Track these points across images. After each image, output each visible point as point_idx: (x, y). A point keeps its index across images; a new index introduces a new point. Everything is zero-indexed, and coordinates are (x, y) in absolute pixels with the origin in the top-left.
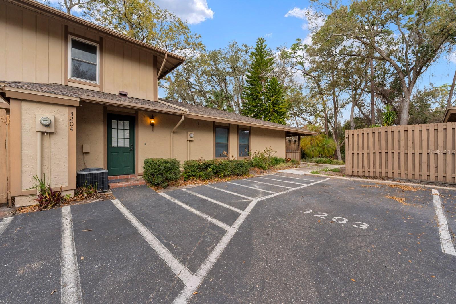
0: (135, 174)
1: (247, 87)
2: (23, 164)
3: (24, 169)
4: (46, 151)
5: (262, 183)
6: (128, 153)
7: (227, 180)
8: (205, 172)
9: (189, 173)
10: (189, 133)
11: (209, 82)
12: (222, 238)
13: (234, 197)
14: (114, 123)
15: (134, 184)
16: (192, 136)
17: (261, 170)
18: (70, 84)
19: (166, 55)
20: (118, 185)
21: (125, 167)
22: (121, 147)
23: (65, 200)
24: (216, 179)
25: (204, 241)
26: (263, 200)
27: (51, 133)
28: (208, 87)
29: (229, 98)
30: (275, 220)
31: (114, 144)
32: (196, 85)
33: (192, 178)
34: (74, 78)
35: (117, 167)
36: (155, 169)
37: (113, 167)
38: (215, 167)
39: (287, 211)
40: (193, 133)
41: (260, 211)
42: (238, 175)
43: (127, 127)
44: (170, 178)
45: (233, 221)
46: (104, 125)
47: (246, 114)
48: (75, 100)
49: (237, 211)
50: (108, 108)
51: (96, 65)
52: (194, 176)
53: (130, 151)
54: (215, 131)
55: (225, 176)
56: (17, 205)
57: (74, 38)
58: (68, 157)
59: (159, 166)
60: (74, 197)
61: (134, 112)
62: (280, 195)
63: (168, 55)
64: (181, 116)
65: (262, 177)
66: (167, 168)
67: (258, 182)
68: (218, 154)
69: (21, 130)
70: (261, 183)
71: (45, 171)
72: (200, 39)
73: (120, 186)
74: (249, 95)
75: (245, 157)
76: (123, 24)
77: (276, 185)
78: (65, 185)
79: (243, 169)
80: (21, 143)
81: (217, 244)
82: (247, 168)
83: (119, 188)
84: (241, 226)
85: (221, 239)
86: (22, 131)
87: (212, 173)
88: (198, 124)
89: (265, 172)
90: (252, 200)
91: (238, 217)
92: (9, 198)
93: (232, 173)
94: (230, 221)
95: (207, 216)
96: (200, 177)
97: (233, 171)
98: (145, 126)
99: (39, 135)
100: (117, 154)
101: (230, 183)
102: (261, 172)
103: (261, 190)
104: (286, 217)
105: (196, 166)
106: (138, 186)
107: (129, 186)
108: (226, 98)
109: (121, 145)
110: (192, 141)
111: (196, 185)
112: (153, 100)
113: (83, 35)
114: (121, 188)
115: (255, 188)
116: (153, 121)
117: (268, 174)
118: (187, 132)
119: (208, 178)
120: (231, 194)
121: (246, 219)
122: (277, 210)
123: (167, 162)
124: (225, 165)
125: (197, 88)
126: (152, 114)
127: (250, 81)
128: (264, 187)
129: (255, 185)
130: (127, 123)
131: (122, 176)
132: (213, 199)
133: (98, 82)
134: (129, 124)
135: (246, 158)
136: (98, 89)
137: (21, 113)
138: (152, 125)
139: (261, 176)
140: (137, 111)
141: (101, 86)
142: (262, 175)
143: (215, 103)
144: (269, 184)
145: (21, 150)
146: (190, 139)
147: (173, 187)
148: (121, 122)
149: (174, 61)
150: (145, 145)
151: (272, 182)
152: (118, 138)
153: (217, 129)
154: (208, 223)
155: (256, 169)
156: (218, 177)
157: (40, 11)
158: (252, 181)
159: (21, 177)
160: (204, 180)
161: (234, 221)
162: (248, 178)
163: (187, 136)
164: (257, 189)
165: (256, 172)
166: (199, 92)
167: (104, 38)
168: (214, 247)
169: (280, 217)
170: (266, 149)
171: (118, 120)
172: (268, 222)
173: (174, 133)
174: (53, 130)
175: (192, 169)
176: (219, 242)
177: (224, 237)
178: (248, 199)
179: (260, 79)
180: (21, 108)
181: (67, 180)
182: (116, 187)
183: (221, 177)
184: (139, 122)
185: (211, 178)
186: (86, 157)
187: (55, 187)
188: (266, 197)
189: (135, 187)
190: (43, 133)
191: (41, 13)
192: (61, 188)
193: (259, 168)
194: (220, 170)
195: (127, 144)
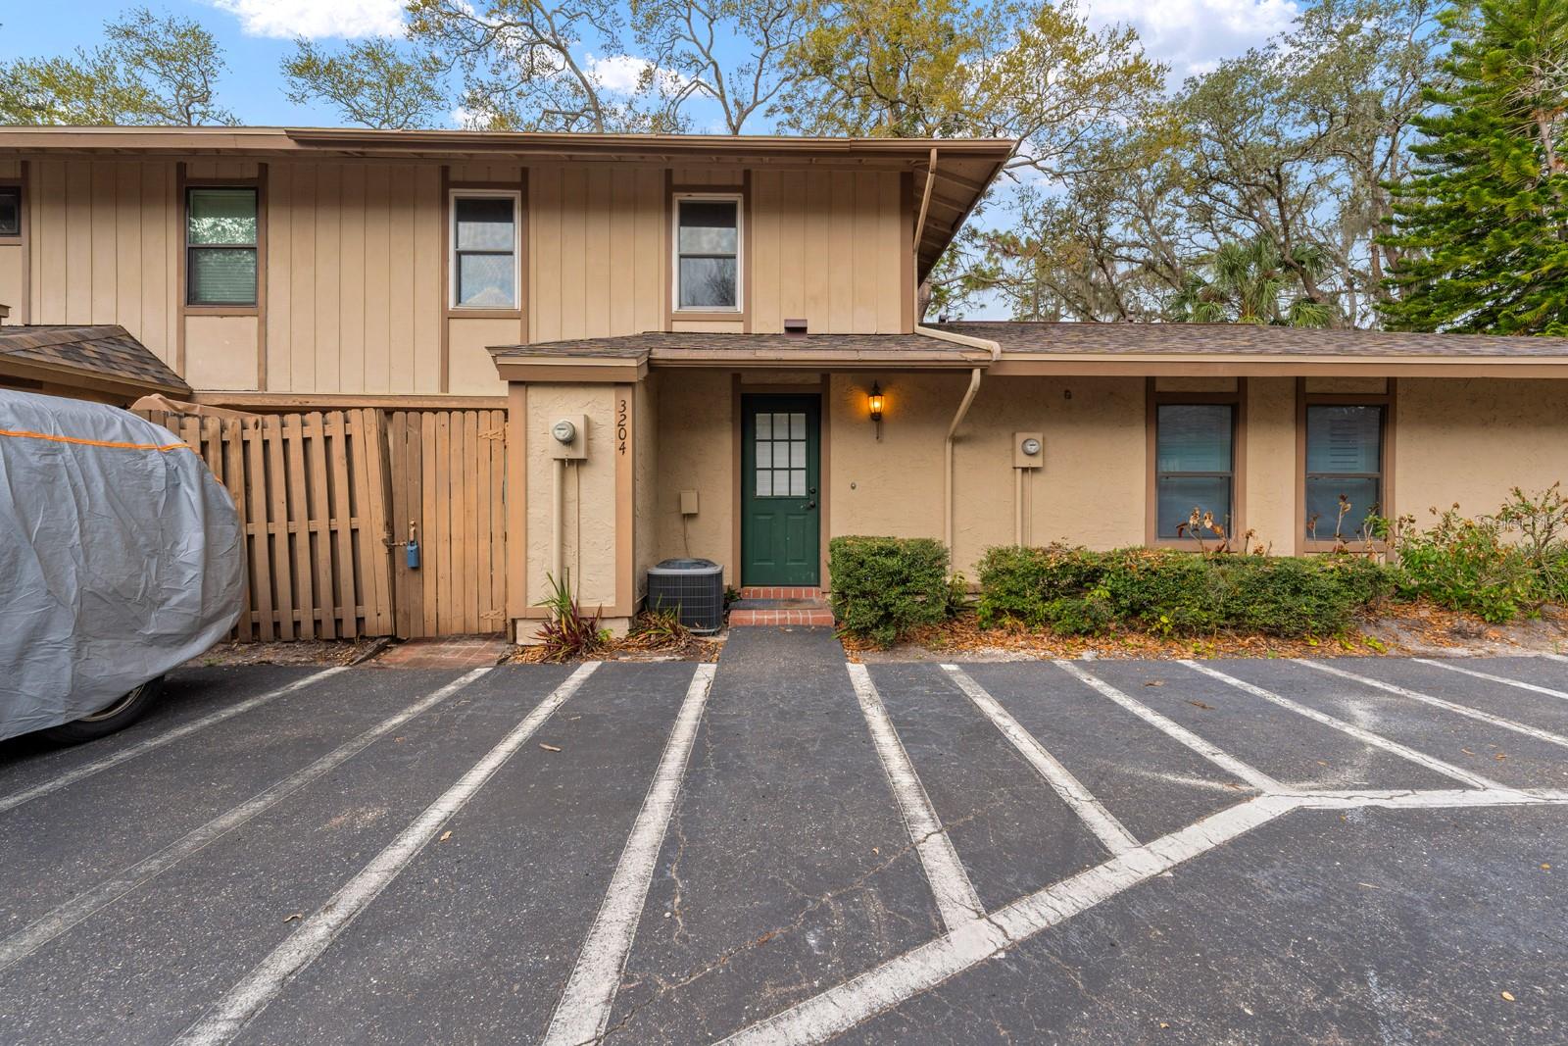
0: (819, 586)
1: (1423, 184)
2: (531, 541)
3: (532, 553)
4: (572, 508)
5: (1425, 699)
6: (802, 517)
7: (1191, 650)
8: (1073, 603)
9: (999, 599)
10: (1020, 437)
11: (1204, 216)
12: (881, 961)
13: (1152, 749)
14: (762, 419)
15: (797, 620)
16: (1032, 449)
17: (1463, 620)
18: (678, 327)
19: (934, 154)
20: (753, 616)
21: (792, 561)
22: (781, 498)
23: (602, 644)
24: (1133, 640)
25: (794, 942)
26: (1341, 812)
27: (580, 463)
28: (1194, 242)
29: (1302, 265)
30: (1329, 989)
31: (763, 489)
32: (1136, 244)
33: (1008, 623)
34: (687, 309)
35: (770, 560)
36: (848, 576)
37: (760, 560)
38: (1120, 584)
39: (1510, 952)
40: (1039, 436)
41: (1261, 879)
42: (1273, 632)
43: (800, 433)
44: (904, 613)
45: (1031, 883)
46: (734, 431)
47: (1420, 323)
48: (630, 365)
49: (1101, 835)
50: (746, 379)
51: (734, 257)
52: (1019, 614)
53: (808, 509)
54: (1153, 420)
55: (1183, 630)
56: (520, 642)
57: (684, 197)
58: (614, 525)
59: (862, 564)
60: (628, 637)
61: (816, 379)
62: (1524, 808)
63: (941, 154)
64: (970, 371)
65: (1460, 660)
66: (890, 574)
67: (1394, 689)
68: (1168, 524)
69: (526, 457)
70: (1413, 695)
71: (571, 561)
72: (1134, 48)
73: (757, 620)
74: (1432, 221)
75: (1338, 543)
76: (875, 115)
77: (1537, 733)
78: (609, 602)
79: (1305, 605)
80: (526, 490)
81: (834, 984)
82: (1334, 600)
83: (755, 627)
84: (1045, 934)
85: (870, 967)
86: (529, 459)
87: (1107, 611)
88: (1068, 395)
89: (1491, 632)
90: (1259, 794)
91: (1073, 873)
92: (509, 621)
93: (1233, 621)
94: (1010, 880)
95: (923, 814)
96: (1046, 621)
97: (1235, 608)
98: (852, 422)
99: (556, 466)
100: (769, 518)
101: (1193, 671)
102: (1460, 634)
103: (1379, 741)
104: (1463, 1001)
105: (1024, 576)
106: (809, 627)
107: (783, 624)
108: (1288, 267)
109: (781, 490)
110: (1035, 470)
111: (1023, 652)
112: (898, 331)
113: (703, 182)
114: (758, 627)
115: (1337, 724)
116: (876, 404)
117: (1517, 652)
118: (1014, 435)
119: (1088, 629)
120: (1151, 726)
121: (1115, 897)
122: (1408, 918)
123: (892, 553)
124: (1183, 577)
125: (1138, 254)
126: (875, 379)
127: (1434, 149)
128: (1417, 726)
129: (1357, 707)
130: (799, 419)
131: (782, 589)
132: (1036, 733)
133: (740, 307)
134: (804, 421)
135: (1346, 547)
136: (738, 328)
137: (526, 415)
138: (876, 417)
139: (1445, 658)
140: (826, 373)
141: (745, 318)
142: (1461, 651)
143: (1222, 298)
144: (1478, 715)
145: (527, 508)
146: (1024, 461)
147: (920, 649)
148: (781, 418)
149: (971, 168)
150: (853, 488)
151: (1518, 706)
152: (773, 469)
153: (1165, 412)
154: (894, 851)
155: (1424, 613)
156: (1143, 631)
157: (614, 155)
158: (1355, 677)
159: (526, 572)
160: (1065, 636)
161: (1032, 890)
162: (1343, 660)
163: (1013, 450)
164: (1349, 730)
165: (1420, 626)
166: (1149, 267)
167: (753, 170)
168: (802, 996)
169: (1408, 982)
170: (1515, 500)
171: (772, 411)
172: (1263, 978)
173: (956, 440)
174: (581, 455)
175: (1010, 582)
176: (851, 976)
177: (898, 961)
178: (1234, 779)
179: (1524, 115)
180: (526, 404)
181: (613, 590)
182: (745, 624)
183: (1161, 631)
184: (833, 412)
185: (1106, 632)
186: (691, 525)
187: (588, 604)
188: (1387, 793)
189: (801, 630)
190: (562, 461)
191: (620, 160)
192: (600, 608)
193: (1445, 606)
194: (1150, 602)
195: (800, 489)
